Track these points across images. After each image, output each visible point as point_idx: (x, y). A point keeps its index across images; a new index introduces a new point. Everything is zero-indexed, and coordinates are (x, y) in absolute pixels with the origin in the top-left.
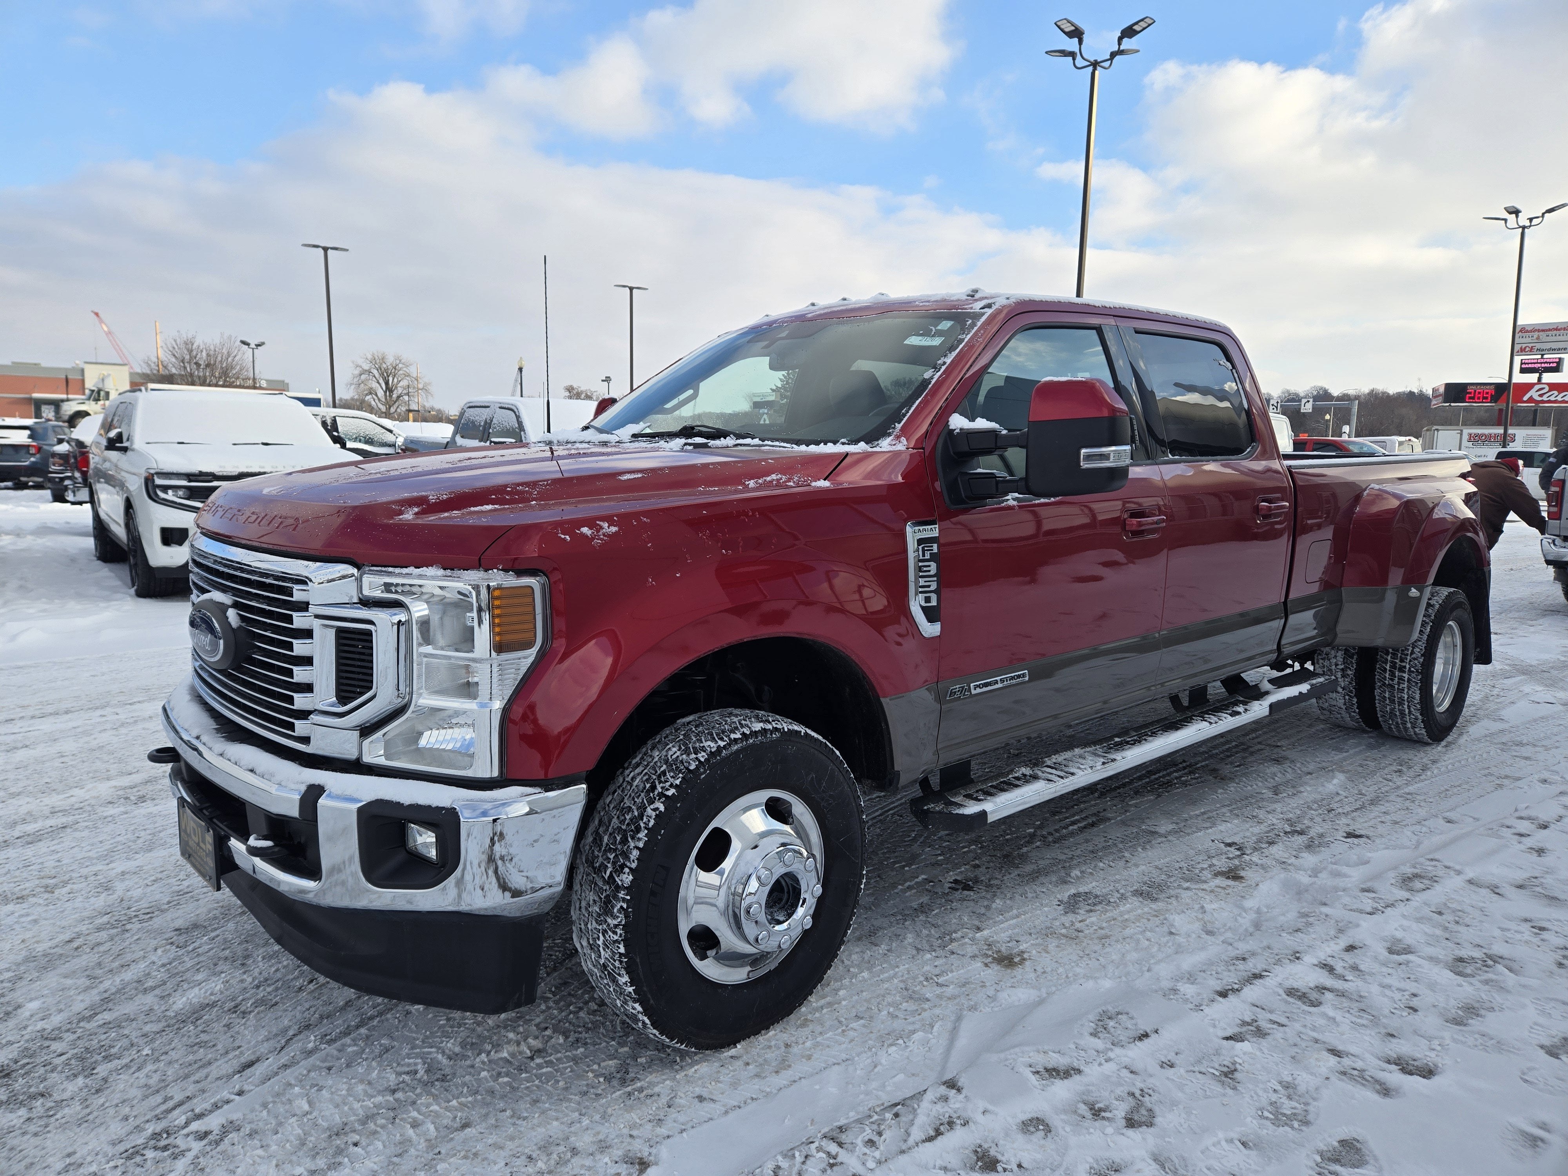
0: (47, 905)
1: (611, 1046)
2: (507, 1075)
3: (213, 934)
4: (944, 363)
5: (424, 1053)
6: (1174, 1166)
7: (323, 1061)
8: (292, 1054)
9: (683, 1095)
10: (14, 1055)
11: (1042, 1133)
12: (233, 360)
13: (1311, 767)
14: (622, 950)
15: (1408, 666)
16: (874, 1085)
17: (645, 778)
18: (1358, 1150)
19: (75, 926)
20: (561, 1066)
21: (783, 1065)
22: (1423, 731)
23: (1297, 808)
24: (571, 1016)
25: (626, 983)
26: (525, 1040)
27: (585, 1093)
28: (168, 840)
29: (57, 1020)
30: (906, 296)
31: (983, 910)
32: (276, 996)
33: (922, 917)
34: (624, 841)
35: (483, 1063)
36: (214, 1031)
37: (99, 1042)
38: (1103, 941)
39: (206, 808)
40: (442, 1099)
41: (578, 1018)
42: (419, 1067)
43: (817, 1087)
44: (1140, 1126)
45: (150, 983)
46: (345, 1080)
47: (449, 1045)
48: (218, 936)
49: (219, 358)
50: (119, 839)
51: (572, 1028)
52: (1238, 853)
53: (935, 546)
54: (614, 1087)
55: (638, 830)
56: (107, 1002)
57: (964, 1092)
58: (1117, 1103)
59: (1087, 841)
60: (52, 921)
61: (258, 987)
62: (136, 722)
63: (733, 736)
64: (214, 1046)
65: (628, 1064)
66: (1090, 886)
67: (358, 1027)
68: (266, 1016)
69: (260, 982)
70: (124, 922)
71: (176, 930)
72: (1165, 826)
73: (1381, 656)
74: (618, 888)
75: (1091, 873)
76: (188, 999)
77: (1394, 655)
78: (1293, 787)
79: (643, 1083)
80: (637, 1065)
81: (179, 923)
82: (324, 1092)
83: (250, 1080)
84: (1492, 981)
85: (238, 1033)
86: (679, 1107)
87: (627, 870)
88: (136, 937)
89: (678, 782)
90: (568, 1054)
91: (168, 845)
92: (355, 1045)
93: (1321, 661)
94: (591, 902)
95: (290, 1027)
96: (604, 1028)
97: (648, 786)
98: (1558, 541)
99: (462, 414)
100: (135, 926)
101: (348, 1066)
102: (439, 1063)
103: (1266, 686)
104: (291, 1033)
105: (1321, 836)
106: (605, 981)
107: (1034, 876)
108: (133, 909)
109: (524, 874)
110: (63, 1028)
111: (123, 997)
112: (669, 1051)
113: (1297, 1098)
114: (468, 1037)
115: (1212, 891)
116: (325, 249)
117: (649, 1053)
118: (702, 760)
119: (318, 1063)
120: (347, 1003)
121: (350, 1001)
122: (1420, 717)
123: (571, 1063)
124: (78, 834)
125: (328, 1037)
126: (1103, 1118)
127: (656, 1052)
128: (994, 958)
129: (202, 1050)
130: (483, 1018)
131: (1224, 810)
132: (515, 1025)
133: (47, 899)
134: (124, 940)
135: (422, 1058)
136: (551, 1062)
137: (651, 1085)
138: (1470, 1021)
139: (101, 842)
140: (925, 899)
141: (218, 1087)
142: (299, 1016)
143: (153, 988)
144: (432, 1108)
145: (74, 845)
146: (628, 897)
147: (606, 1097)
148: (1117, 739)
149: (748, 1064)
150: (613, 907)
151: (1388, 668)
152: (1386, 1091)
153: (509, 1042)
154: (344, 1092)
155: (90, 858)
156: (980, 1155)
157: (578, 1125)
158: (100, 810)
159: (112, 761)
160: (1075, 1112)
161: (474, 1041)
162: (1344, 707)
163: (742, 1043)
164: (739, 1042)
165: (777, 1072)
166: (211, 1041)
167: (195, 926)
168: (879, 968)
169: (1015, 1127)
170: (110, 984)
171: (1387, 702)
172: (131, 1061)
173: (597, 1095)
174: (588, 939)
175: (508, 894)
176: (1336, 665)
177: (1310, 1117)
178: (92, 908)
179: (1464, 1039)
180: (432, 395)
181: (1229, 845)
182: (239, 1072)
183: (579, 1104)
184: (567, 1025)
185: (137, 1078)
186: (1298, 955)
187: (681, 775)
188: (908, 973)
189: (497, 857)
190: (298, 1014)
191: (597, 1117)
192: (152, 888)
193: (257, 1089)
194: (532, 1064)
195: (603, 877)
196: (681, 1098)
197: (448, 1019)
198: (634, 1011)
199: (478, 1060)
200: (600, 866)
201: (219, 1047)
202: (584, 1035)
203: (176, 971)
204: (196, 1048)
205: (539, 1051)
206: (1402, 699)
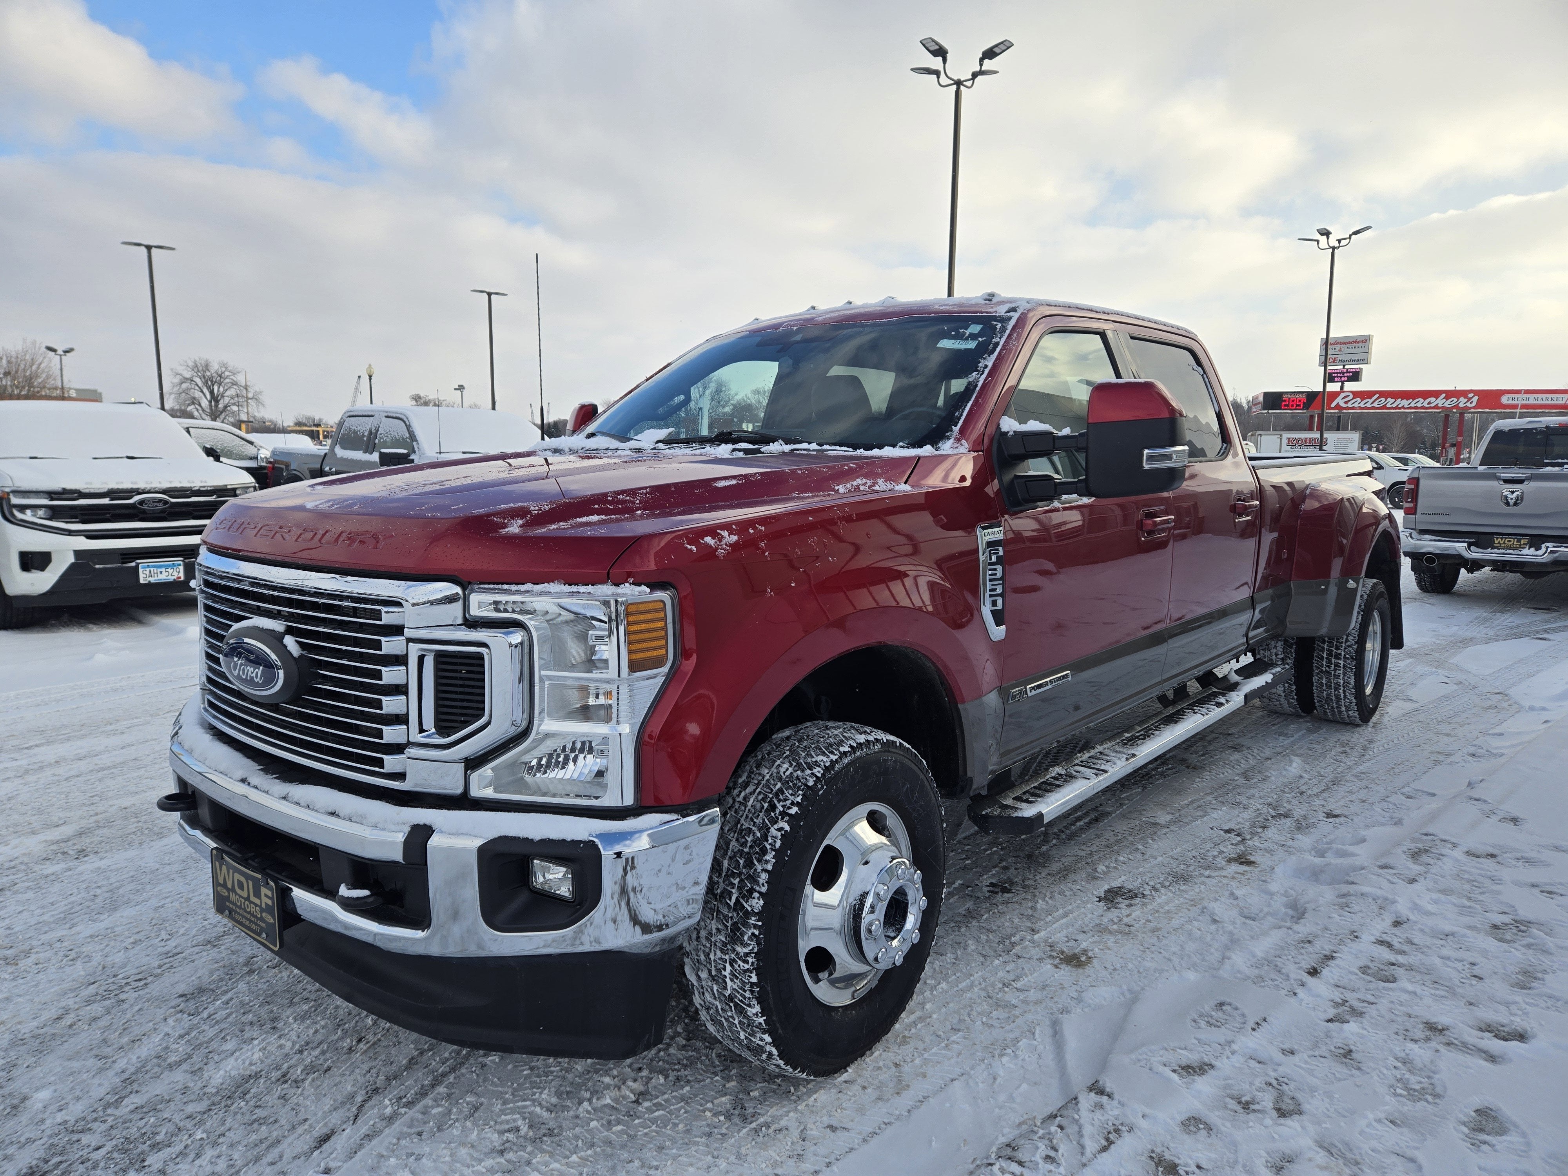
0: (14, 979)
1: (716, 1081)
2: (618, 1123)
3: (225, 998)
4: (986, 366)
5: (518, 1107)
6: (1340, 1150)
7: (410, 1127)
8: (371, 1123)
9: (814, 1127)
10: (41, 1154)
11: (1203, 1133)
12: (38, 368)
13: (1268, 752)
14: (754, 979)
15: (1343, 653)
16: (1002, 1098)
17: (760, 797)
18: (1495, 1119)
19: (59, 1001)
20: (672, 1107)
21: (901, 1086)
22: (1356, 714)
23: (1272, 792)
24: (662, 1053)
25: (757, 1014)
26: (624, 1083)
27: (710, 1135)
28: (132, 897)
29: (76, 1110)
30: (919, 299)
31: (1030, 912)
32: (326, 1060)
33: (975, 923)
34: (749, 864)
35: (588, 1112)
36: (270, 1104)
37: (138, 1130)
38: (1156, 933)
39: (252, 858)
40: (558, 1155)
41: (669, 1055)
42: (520, 1123)
43: (948, 1105)
44: (1291, 1115)
45: (172, 1059)
46: (443, 1145)
47: (543, 1096)
48: (231, 999)
49: (22, 366)
50: (72, 899)
51: (667, 1066)
52: (1239, 839)
53: (1001, 549)
54: (737, 1125)
55: (764, 851)
56: (130, 1083)
57: (1116, 1096)
58: (1260, 1094)
59: (1098, 836)
60: (28, 997)
61: (301, 1052)
62: (41, 768)
63: (842, 749)
64: (276, 1121)
65: (742, 1099)
66: (1120, 880)
67: (433, 1086)
68: (323, 1082)
69: (301, 1046)
70: (115, 993)
71: (181, 996)
72: (1163, 818)
73: (1318, 645)
74: (747, 914)
75: (1115, 868)
76: (226, 1072)
77: (1330, 644)
78: (1260, 772)
79: (765, 1117)
80: (751, 1099)
81: (181, 988)
82: (424, 1160)
83: (334, 1155)
84: (1533, 945)
85: (298, 1104)
86: (814, 1139)
87: (756, 895)
88: (137, 1008)
89: (799, 799)
90: (674, 1094)
91: (133, 903)
92: (438, 1106)
93: (1262, 652)
94: (714, 931)
95: (355, 1092)
96: (701, 1062)
97: (766, 805)
98: (1414, 534)
99: (341, 424)
100: (129, 995)
101: (440, 1129)
102: (539, 1117)
103: (1235, 678)
104: (359, 1099)
105: (1305, 817)
106: (729, 1014)
107: (1065, 873)
108: (120, 976)
109: (652, 906)
110: (89, 1118)
111: (147, 1076)
112: (778, 1081)
113: (1418, 1072)
114: (561, 1085)
115: (1233, 878)
116: (149, 248)
117: (759, 1085)
118: (819, 775)
119: (405, 1129)
120: (410, 1061)
121: (413, 1058)
122: (1354, 701)
123: (682, 1104)
124: (20, 897)
125: (404, 1100)
126: (1254, 1111)
127: (765, 1084)
128: (1061, 959)
129: (264, 1128)
130: (569, 1063)
131: (1209, 798)
132: (606, 1068)
133: (12, 973)
134: (124, 1012)
135: (519, 1113)
136: (659, 1104)
137: (776, 1119)
138: (1533, 984)
139: (52, 904)
140: (970, 904)
141: (299, 1167)
142: (361, 1080)
143: (179, 1063)
144: (552, 1166)
145: (21, 909)
146: (760, 923)
147: (734, 1137)
148: (1127, 735)
149: (864, 1088)
150: (743, 934)
151: (1325, 656)
152: (1492, 1058)
153: (607, 1087)
154: (447, 1159)
155: (44, 922)
156: (1156, 1160)
157: (716, 1169)
158: (37, 868)
159: (29, 812)
160: (1226, 1108)
161: (568, 1089)
162: (1283, 694)
163: (852, 1066)
164: (848, 1065)
165: (898, 1093)
166: (270, 1117)
167: (201, 990)
168: (954, 977)
169: (1178, 1129)
170: (127, 1062)
171: (1324, 688)
172: (186, 1147)
173: (723, 1135)
174: (710, 971)
175: (638, 929)
176: (1277, 655)
177: (1439, 1090)
178: (70, 979)
179: (1535, 1002)
180: (263, 405)
181: (1228, 831)
182: (317, 1148)
183: (707, 1146)
184: (661, 1063)
185: (200, 1166)
186: (1356, 934)
187: (800, 792)
188: (985, 981)
189: (630, 889)
190: (359, 1078)
191: (732, 1158)
192: (135, 951)
193: (346, 1165)
194: (640, 1109)
195: (727, 903)
196: (812, 1129)
197: (532, 1069)
198: (761, 1043)
199: (581, 1109)
200: (722, 893)
201: (283, 1121)
202: (683, 1073)
203: (199, 1042)
204: (255, 1126)
205: (641, 1094)
206: (1338, 684)
